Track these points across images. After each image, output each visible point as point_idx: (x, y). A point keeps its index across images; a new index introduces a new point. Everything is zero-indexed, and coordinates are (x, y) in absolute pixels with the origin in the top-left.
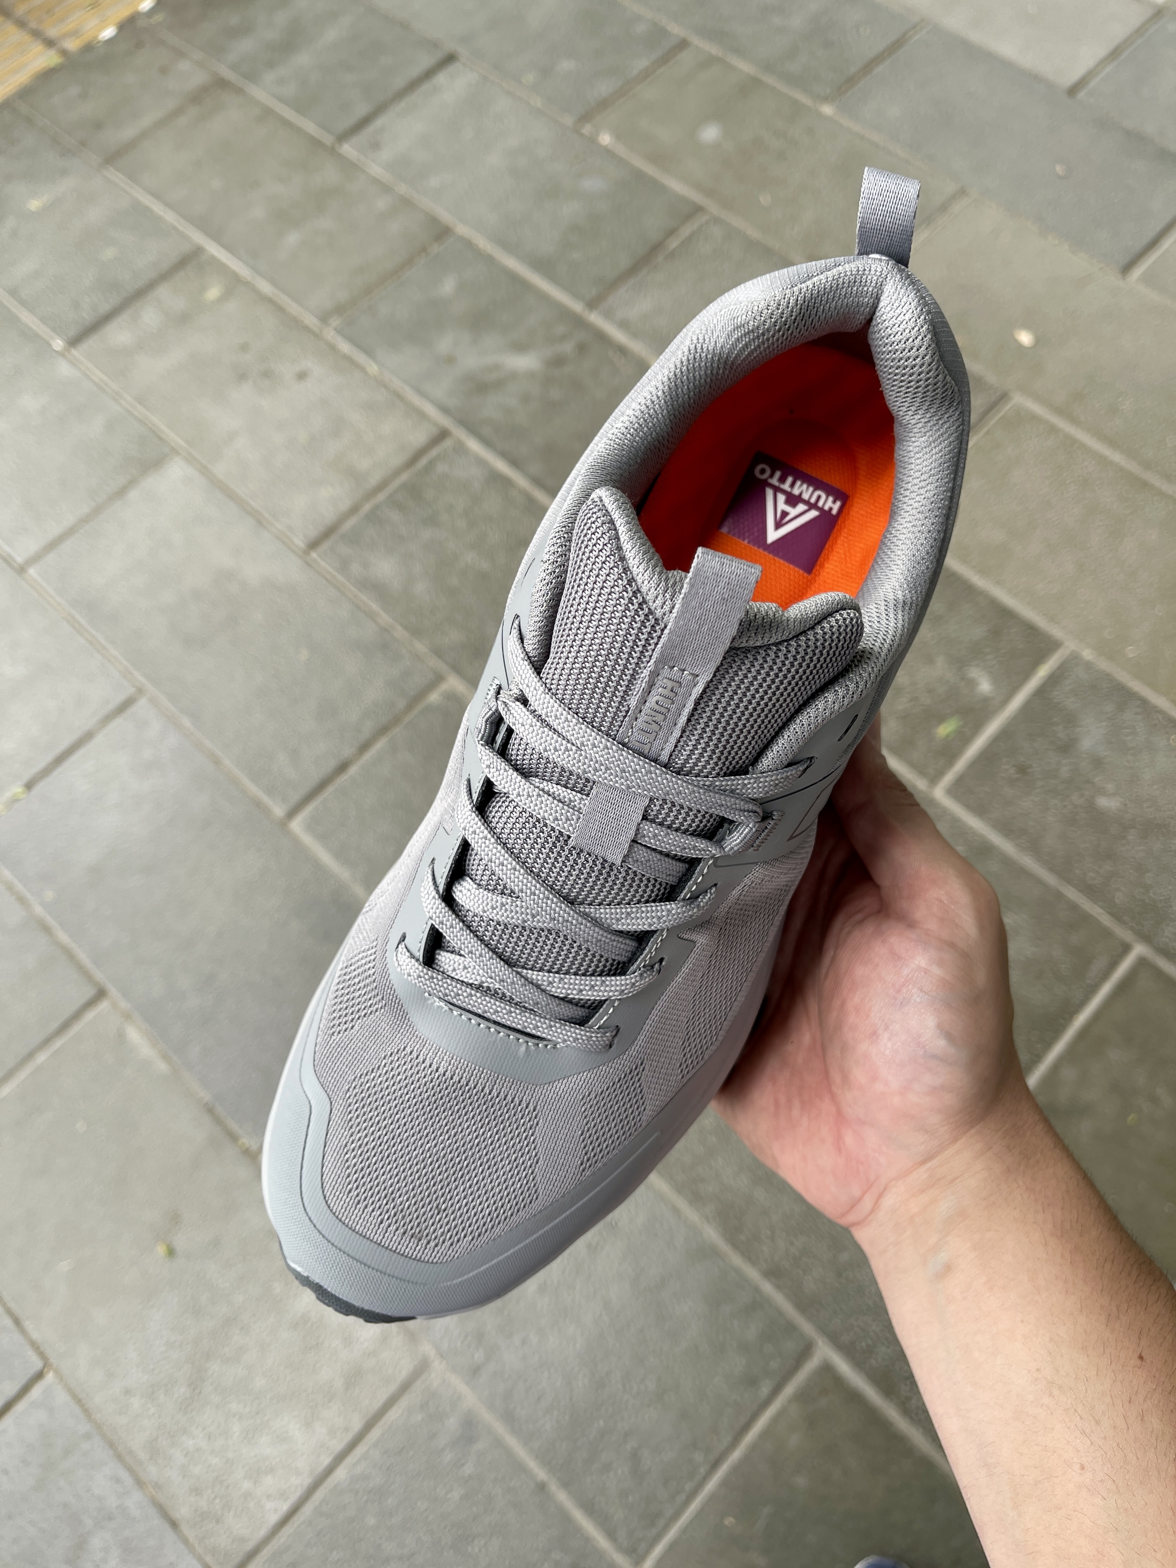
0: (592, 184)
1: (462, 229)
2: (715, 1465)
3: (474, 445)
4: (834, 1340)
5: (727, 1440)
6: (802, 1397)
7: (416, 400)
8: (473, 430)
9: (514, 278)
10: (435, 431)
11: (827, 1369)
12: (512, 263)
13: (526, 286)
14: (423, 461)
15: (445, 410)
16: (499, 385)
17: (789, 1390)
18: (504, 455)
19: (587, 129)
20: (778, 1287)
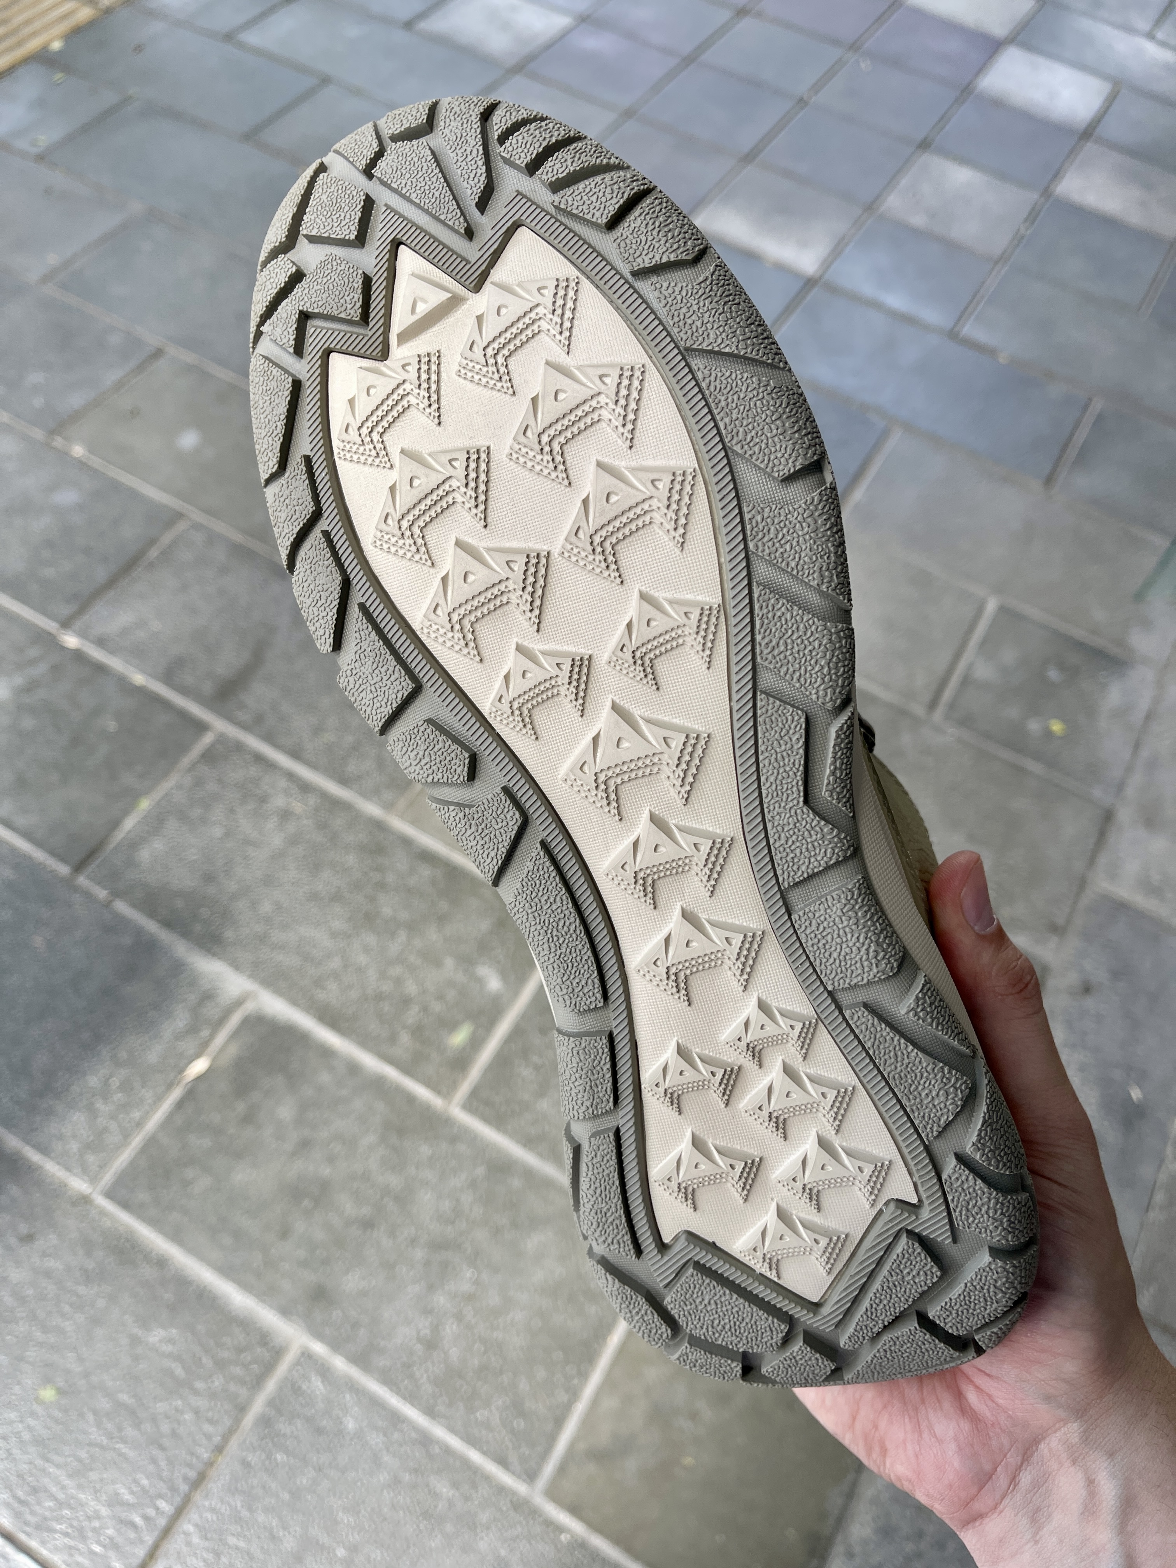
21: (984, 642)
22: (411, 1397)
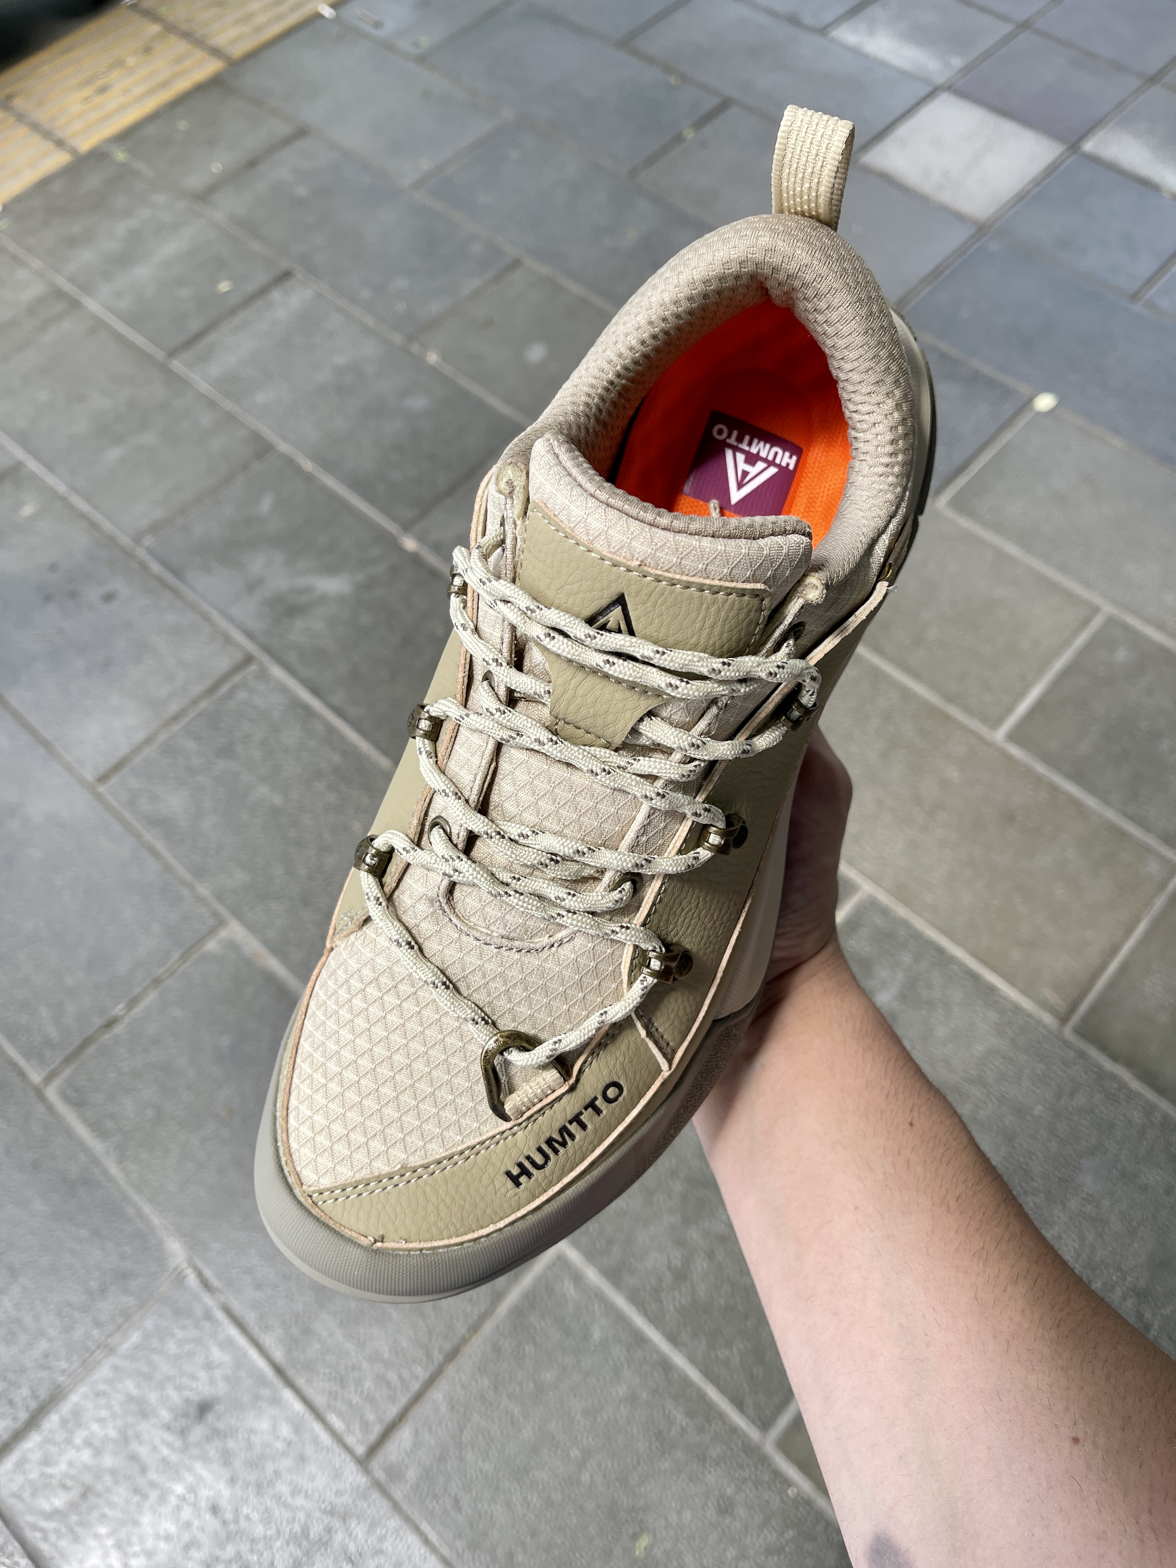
0: (418, 403)
10: (239, 656)
22: (655, 1320)
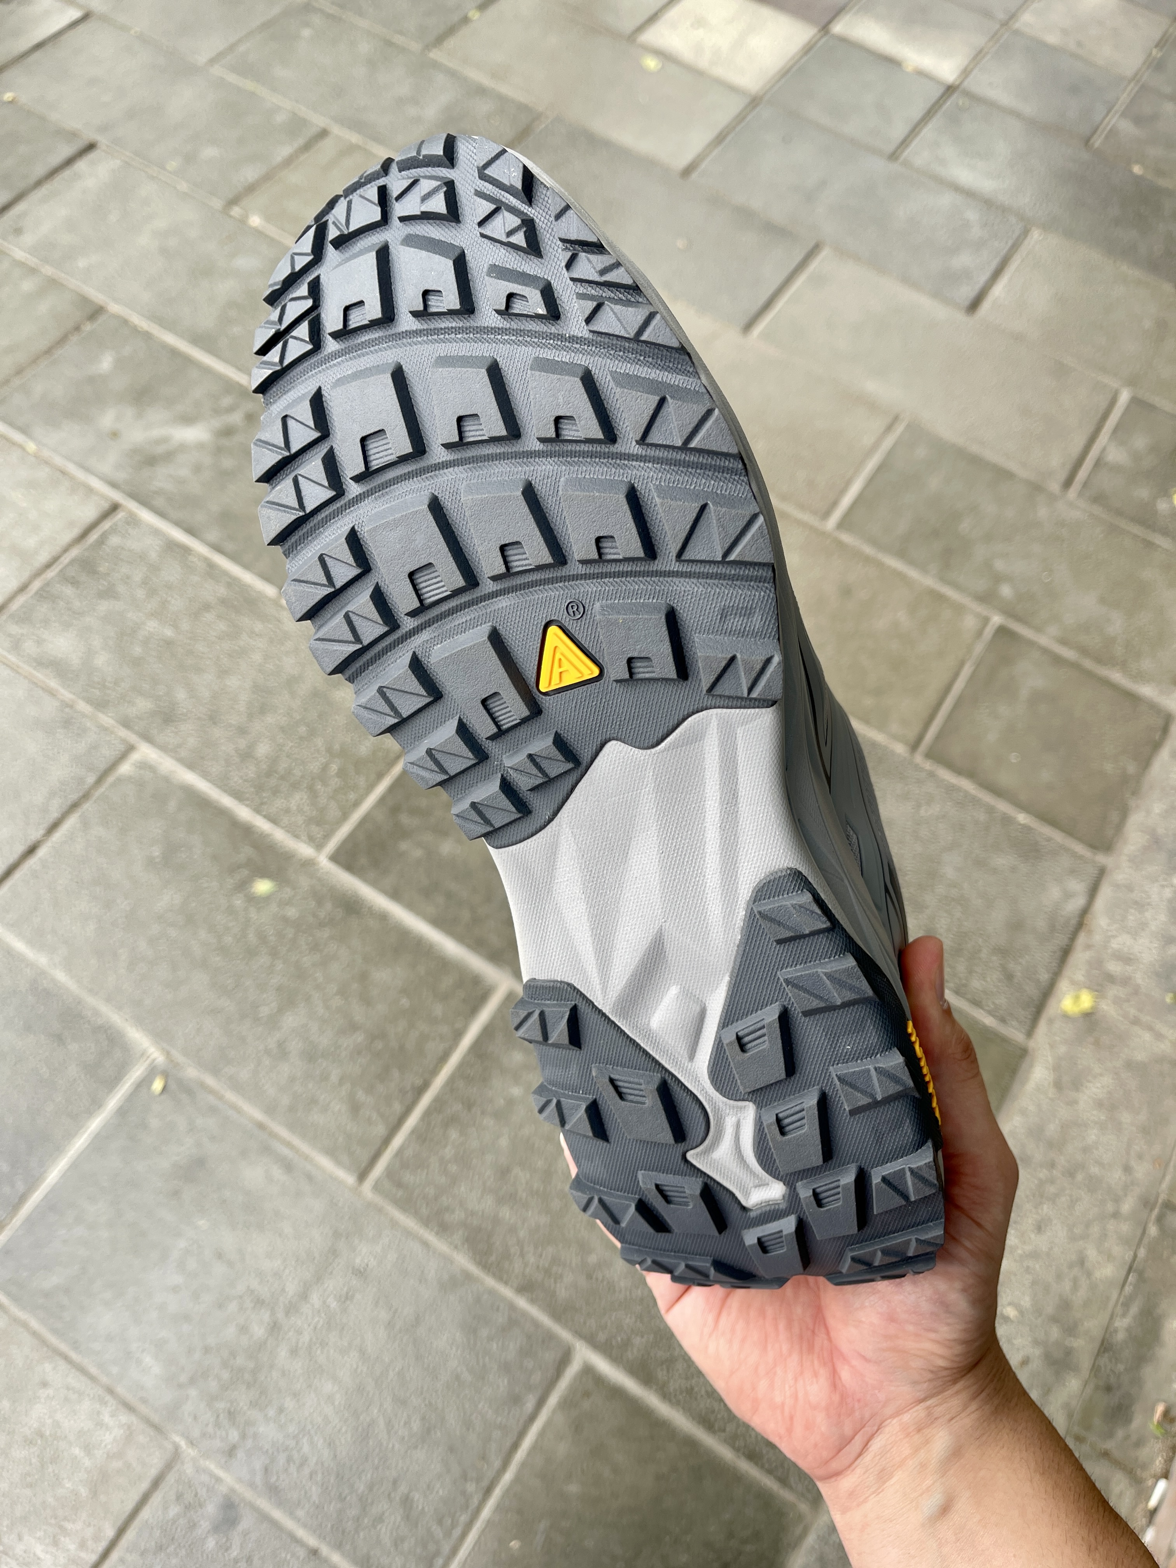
1: (114, 308)
2: (488, 1491)
3: (146, 516)
4: (592, 1341)
5: (497, 1464)
6: (566, 1404)
7: (80, 475)
8: (145, 503)
9: (174, 353)
11: (588, 1370)
12: (170, 339)
13: (188, 361)
14: (94, 536)
15: (114, 485)
16: (168, 457)
17: (553, 1400)
18: (178, 524)
19: (236, 211)
20: (532, 1301)
21: (1116, 430)
